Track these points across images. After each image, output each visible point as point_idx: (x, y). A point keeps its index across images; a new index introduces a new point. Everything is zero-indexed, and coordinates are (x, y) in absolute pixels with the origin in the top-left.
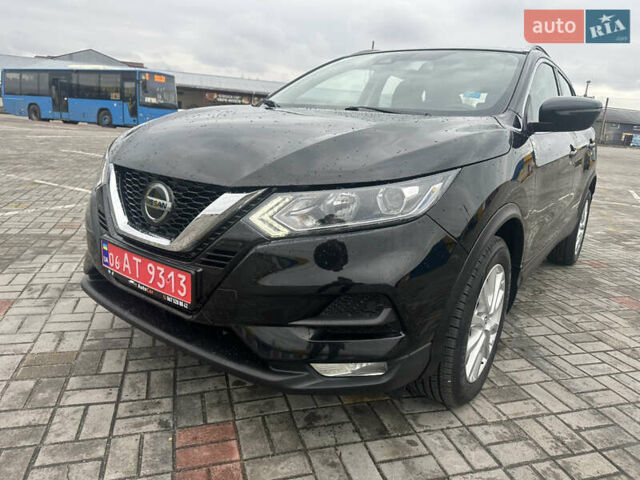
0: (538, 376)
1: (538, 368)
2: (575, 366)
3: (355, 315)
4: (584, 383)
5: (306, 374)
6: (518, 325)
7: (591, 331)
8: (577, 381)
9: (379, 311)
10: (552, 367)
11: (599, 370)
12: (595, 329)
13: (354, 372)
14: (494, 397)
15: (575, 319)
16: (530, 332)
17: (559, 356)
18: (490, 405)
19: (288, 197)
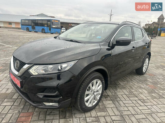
0: (113, 105)
1: (114, 104)
2: (124, 104)
3: (51, 93)
4: (124, 109)
5: (41, 104)
6: (116, 92)
7: (136, 94)
8: (122, 108)
9: (56, 92)
10: (118, 104)
11: (131, 105)
12: (137, 93)
13: (52, 104)
14: (97, 110)
15: (133, 91)
16: (118, 93)
17: (122, 101)
18: (95, 112)
19: (38, 66)
